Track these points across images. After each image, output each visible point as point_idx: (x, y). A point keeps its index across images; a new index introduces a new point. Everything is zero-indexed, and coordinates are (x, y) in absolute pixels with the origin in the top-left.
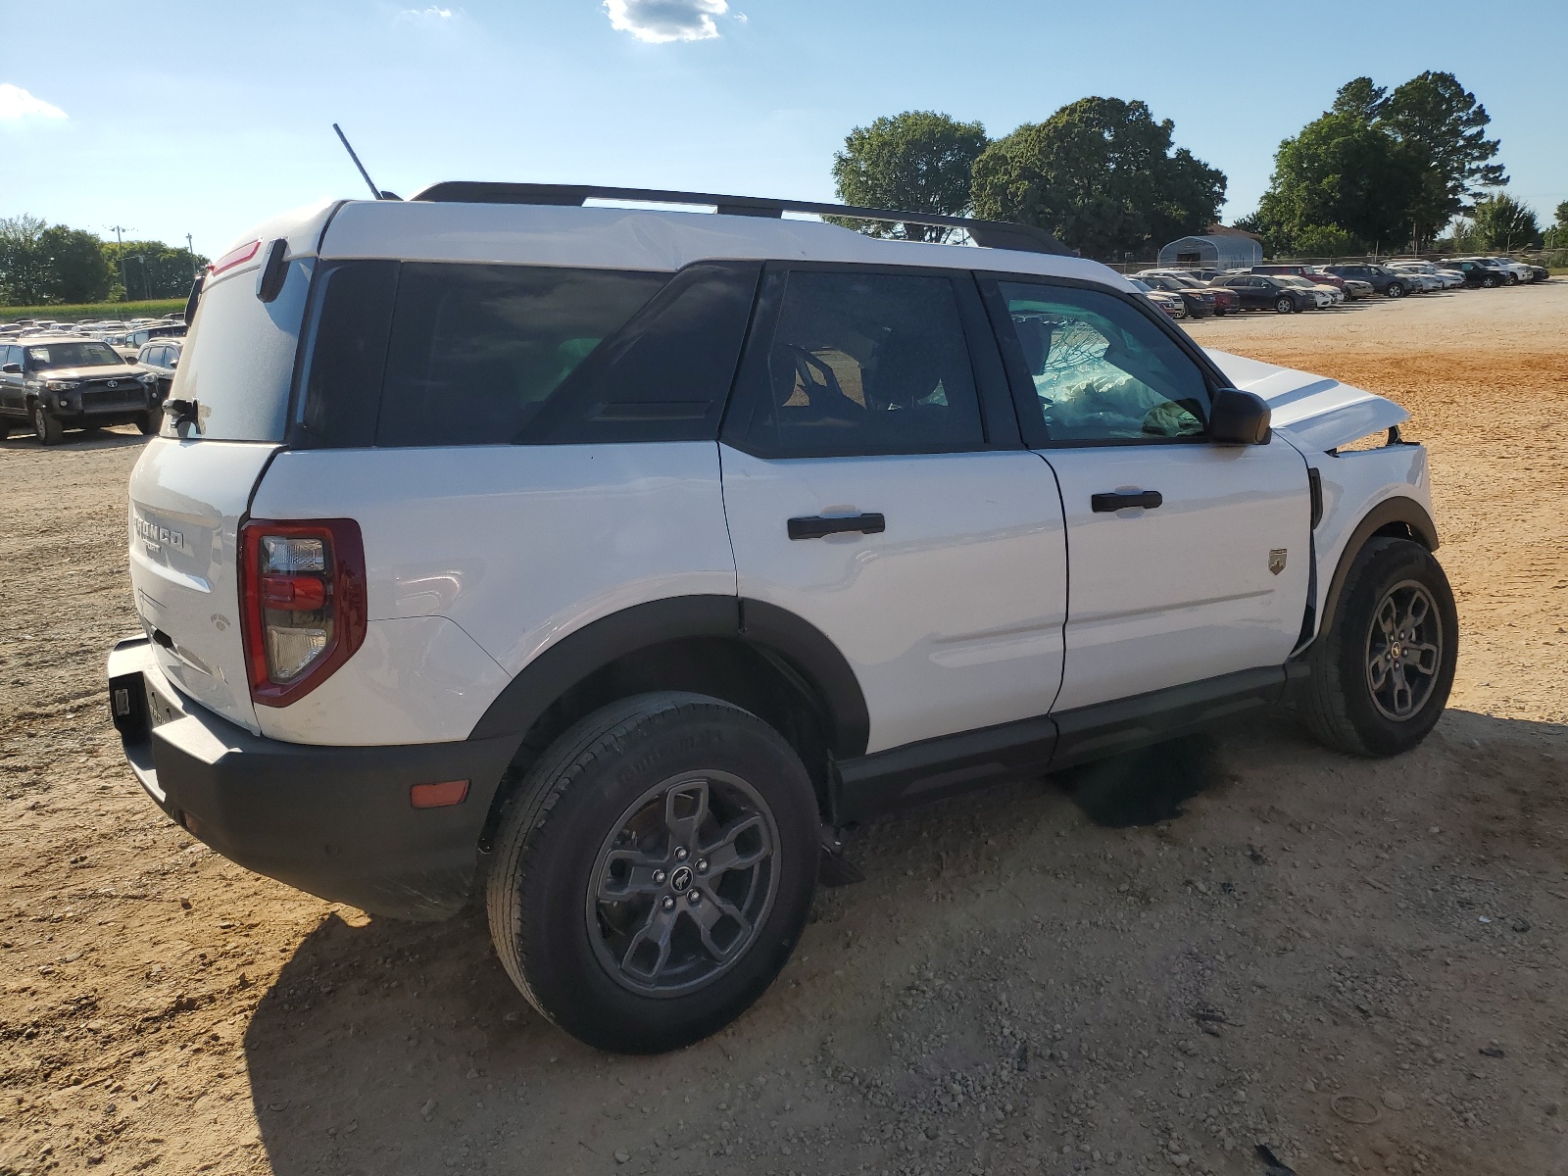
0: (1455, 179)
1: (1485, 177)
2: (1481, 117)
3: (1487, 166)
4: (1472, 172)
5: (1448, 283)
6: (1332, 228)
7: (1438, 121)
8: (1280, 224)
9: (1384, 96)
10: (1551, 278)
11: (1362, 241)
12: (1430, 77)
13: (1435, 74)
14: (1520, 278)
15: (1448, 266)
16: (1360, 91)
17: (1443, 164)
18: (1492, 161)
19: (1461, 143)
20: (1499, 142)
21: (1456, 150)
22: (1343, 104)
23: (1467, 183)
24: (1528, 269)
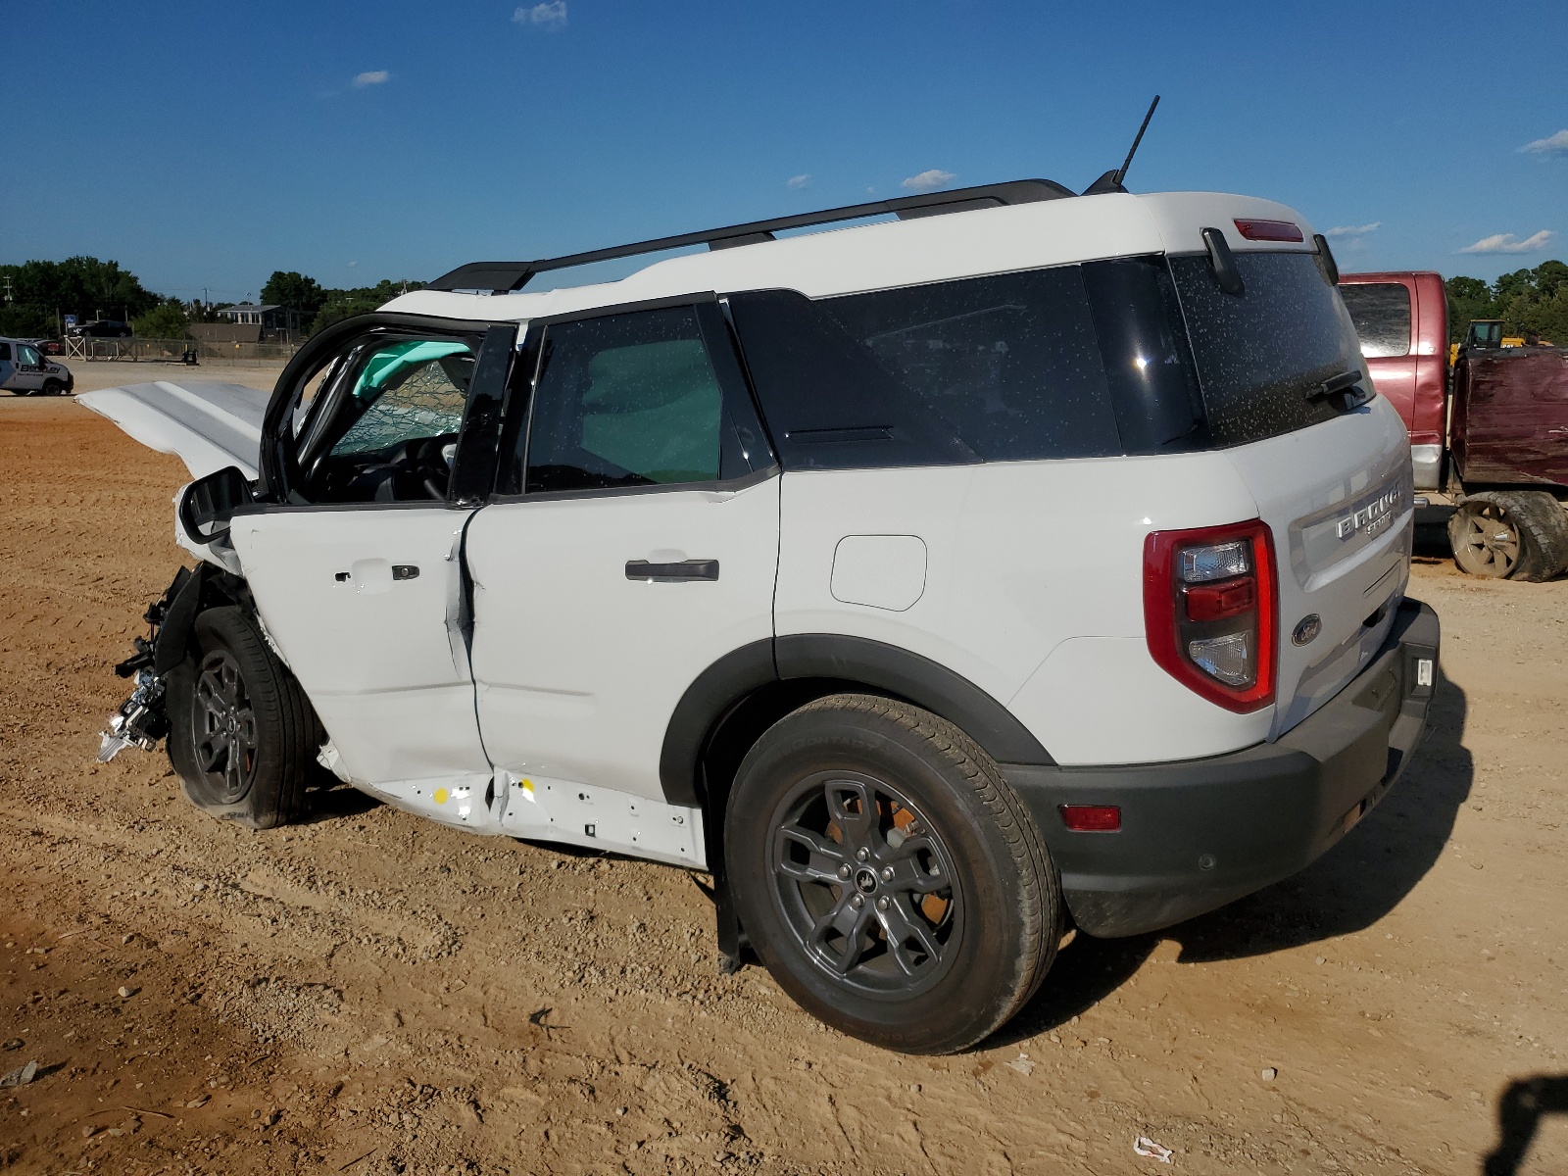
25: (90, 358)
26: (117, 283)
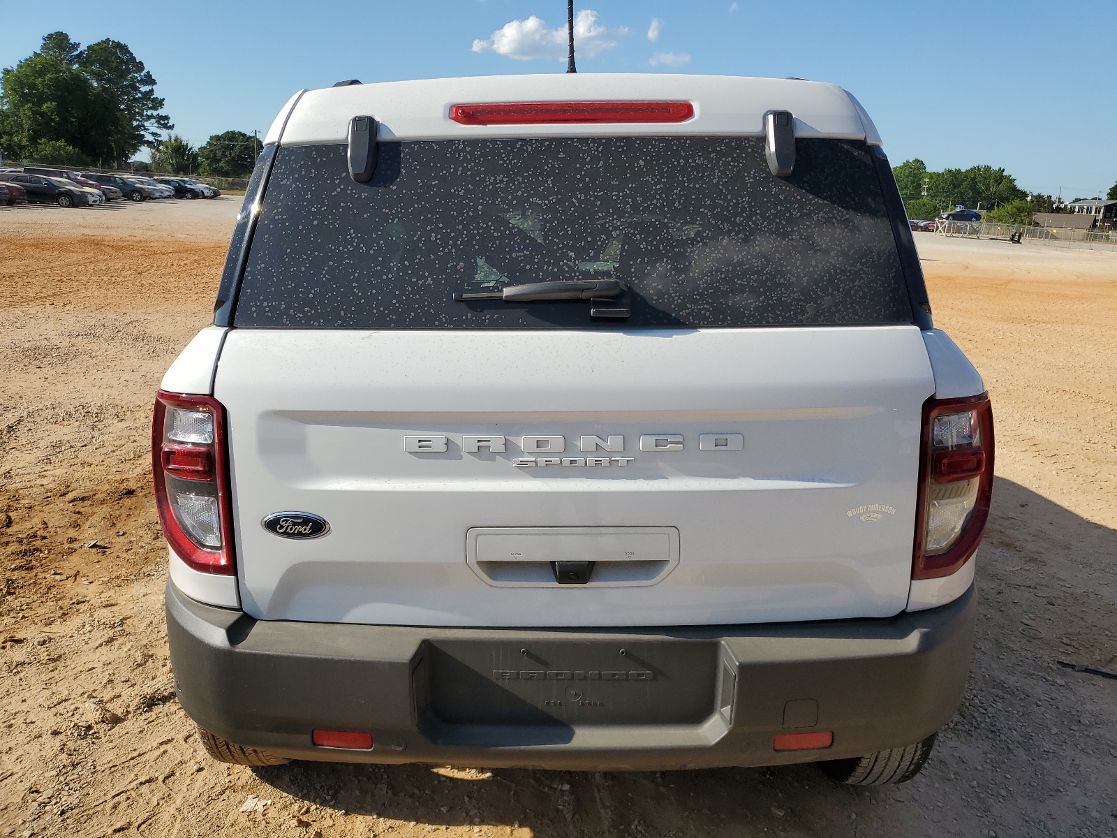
0: (138, 120)
1: (158, 122)
2: (149, 80)
3: (158, 115)
4: (149, 117)
5: (167, 194)
6: (61, 143)
7: (122, 77)
8: (10, 134)
9: (80, 50)
10: (221, 196)
11: (84, 156)
12: (110, 43)
13: (113, 42)
14: (206, 194)
15: (162, 182)
16: (58, 41)
17: (129, 108)
18: (162, 112)
19: (139, 95)
20: (164, 99)
21: (135, 100)
22: (49, 49)
23: (147, 124)
24: (210, 189)
25: (948, 235)
26: (1001, 183)
